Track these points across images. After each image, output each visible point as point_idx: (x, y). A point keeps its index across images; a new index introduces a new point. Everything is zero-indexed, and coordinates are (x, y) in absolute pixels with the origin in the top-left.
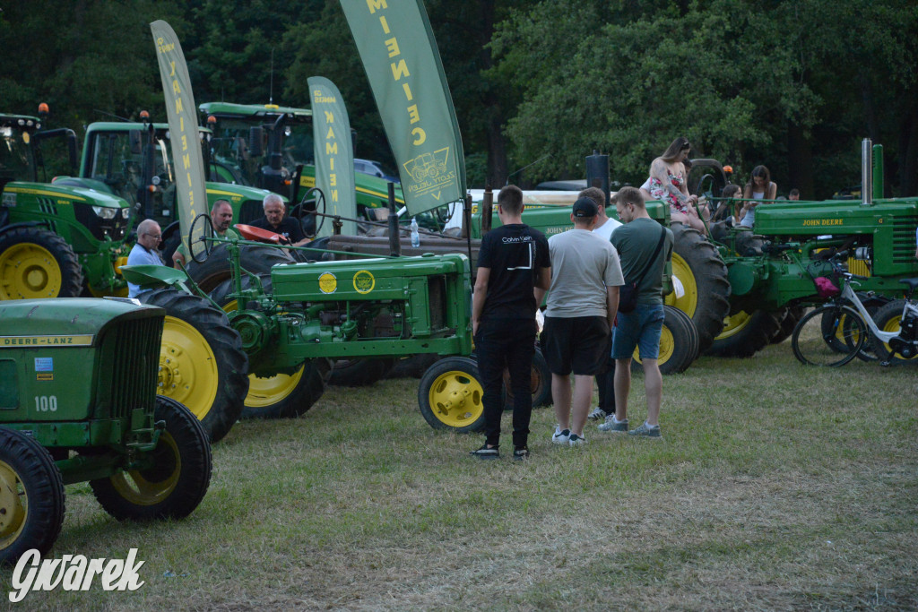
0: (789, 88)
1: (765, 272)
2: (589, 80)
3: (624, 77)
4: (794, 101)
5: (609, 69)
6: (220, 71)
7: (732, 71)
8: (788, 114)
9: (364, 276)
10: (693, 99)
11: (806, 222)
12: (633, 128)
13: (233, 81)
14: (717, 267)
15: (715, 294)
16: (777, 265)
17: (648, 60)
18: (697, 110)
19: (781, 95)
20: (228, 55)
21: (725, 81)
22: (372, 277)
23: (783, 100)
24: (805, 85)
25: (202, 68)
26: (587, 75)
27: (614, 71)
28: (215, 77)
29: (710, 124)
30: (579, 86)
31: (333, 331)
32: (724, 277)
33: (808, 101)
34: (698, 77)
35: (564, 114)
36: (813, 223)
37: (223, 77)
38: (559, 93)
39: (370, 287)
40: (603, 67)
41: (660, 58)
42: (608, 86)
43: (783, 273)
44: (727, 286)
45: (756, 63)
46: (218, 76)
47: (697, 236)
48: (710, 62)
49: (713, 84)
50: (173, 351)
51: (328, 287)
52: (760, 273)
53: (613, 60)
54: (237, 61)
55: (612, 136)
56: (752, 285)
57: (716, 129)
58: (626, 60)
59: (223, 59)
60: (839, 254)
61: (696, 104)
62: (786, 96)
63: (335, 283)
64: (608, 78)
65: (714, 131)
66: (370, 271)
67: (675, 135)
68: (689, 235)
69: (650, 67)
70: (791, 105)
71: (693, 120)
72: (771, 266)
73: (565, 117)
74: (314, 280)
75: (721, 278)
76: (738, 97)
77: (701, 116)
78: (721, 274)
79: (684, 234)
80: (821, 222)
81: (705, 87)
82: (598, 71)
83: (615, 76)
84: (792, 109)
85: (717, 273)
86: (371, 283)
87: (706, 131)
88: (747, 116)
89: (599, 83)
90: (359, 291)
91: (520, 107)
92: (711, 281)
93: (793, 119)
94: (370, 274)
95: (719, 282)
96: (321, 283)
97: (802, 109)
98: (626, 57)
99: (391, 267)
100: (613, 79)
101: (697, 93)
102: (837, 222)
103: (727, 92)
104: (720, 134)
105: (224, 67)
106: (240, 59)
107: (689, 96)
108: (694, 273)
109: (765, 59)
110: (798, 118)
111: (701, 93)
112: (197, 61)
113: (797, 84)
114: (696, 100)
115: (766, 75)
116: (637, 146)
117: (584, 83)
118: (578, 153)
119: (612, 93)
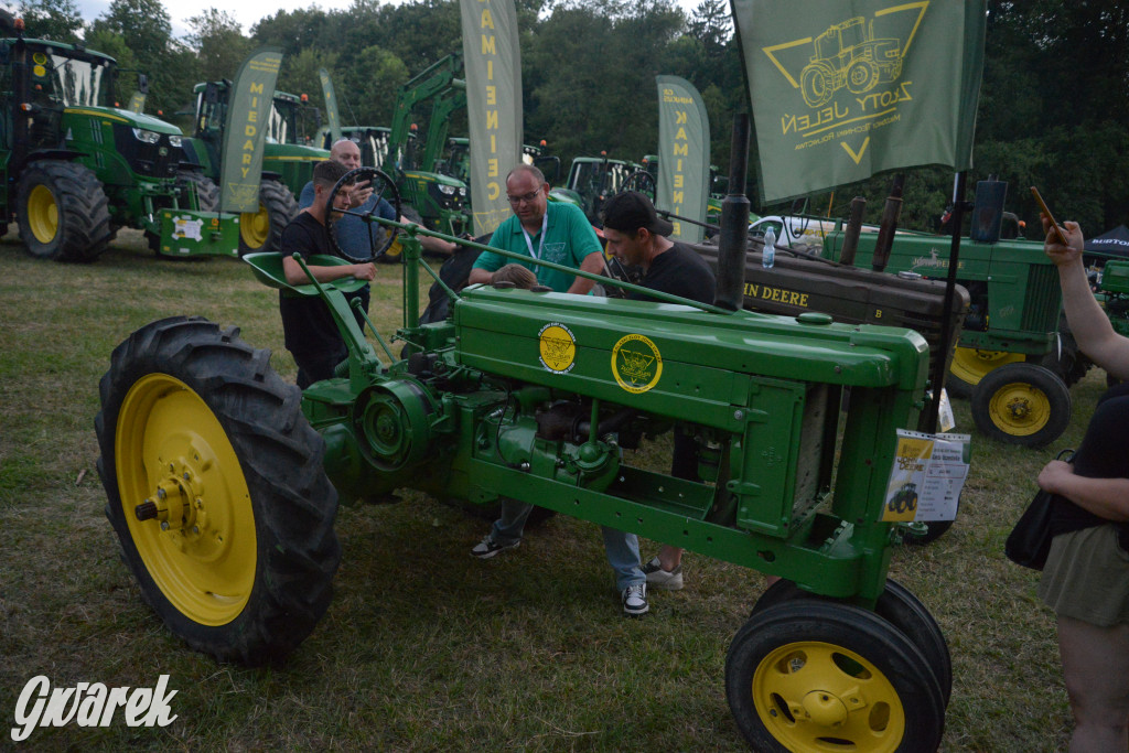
9: (636, 347)
22: (658, 354)
31: (559, 455)
39: (649, 380)
50: (196, 457)
51: (557, 358)
63: (571, 351)
66: (655, 340)
74: (528, 333)
86: (653, 370)
90: (622, 384)
94: (653, 346)
96: (543, 346)
99: (710, 338)
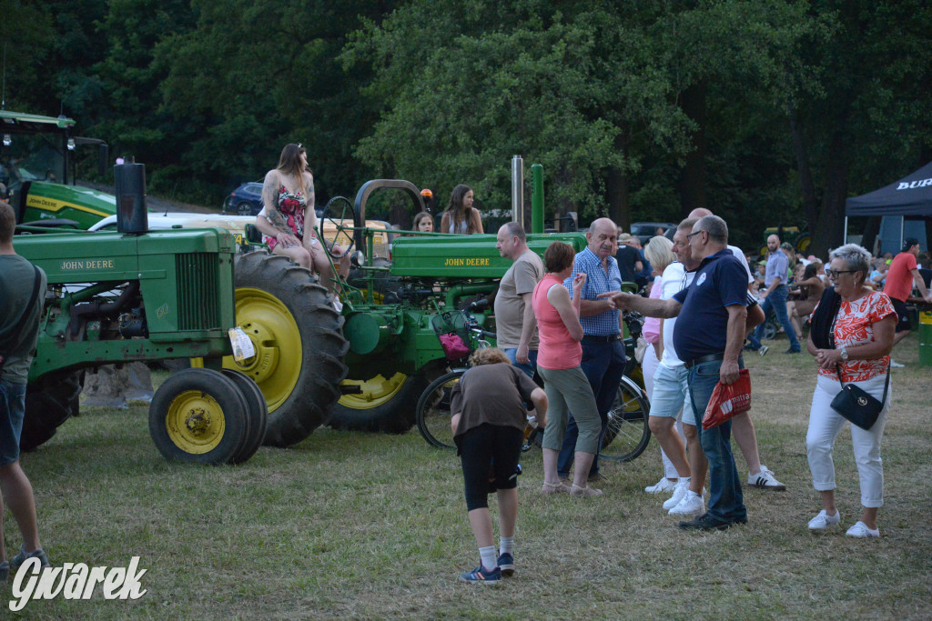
0: (659, 111)
1: (398, 325)
2: (438, 97)
3: (479, 95)
4: (665, 126)
5: (461, 85)
6: (123, 88)
7: (598, 90)
8: (658, 139)
10: (552, 119)
11: (448, 262)
12: (487, 152)
13: (137, 98)
14: (329, 319)
15: (323, 353)
16: (415, 316)
17: (502, 76)
18: (557, 132)
19: (652, 118)
20: (131, 71)
21: (589, 101)
23: (653, 125)
24: (679, 109)
25: (102, 84)
26: (437, 92)
27: (468, 88)
28: (117, 94)
29: (571, 149)
30: (428, 104)
32: (338, 331)
33: (682, 125)
34: (557, 96)
35: (420, 135)
36: (457, 262)
37: (126, 95)
38: (407, 111)
40: (454, 82)
41: (517, 74)
42: (460, 103)
43: (423, 327)
44: (341, 343)
45: (625, 82)
46: (120, 93)
47: (306, 277)
48: (571, 80)
49: (576, 104)
52: (392, 326)
53: (465, 76)
54: (140, 78)
55: (465, 160)
56: (376, 341)
57: (577, 153)
58: (480, 76)
59: (125, 75)
60: (474, 303)
61: (555, 125)
62: (657, 120)
64: (461, 94)
65: (574, 156)
67: (534, 160)
68: (294, 275)
69: (505, 84)
70: (661, 129)
71: (551, 144)
72: (406, 316)
73: (421, 139)
75: (333, 332)
76: (600, 119)
77: (561, 140)
78: (333, 327)
79: (287, 273)
80: (465, 262)
81: (565, 107)
82: (450, 87)
83: (468, 94)
84: (663, 135)
85: (326, 327)
87: (565, 156)
88: (608, 140)
89: (449, 101)
91: (376, 125)
92: (319, 335)
93: (664, 146)
95: (329, 336)
97: (674, 135)
98: (480, 72)
100: (464, 97)
101: (557, 113)
102: (482, 261)
103: (590, 114)
104: (581, 160)
105: (127, 84)
106: (143, 75)
107: (548, 117)
108: (298, 325)
109: (634, 78)
110: (671, 145)
111: (561, 114)
112: (97, 76)
113: (671, 107)
114: (556, 121)
115: (636, 96)
116: (490, 172)
117: (434, 100)
118: (435, 178)
119: (463, 111)
